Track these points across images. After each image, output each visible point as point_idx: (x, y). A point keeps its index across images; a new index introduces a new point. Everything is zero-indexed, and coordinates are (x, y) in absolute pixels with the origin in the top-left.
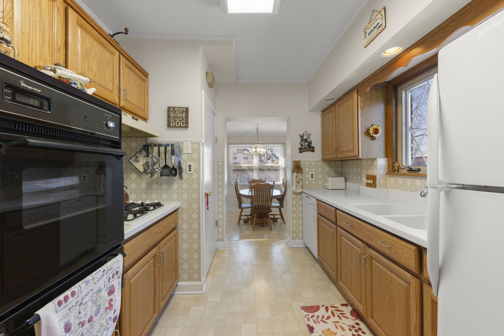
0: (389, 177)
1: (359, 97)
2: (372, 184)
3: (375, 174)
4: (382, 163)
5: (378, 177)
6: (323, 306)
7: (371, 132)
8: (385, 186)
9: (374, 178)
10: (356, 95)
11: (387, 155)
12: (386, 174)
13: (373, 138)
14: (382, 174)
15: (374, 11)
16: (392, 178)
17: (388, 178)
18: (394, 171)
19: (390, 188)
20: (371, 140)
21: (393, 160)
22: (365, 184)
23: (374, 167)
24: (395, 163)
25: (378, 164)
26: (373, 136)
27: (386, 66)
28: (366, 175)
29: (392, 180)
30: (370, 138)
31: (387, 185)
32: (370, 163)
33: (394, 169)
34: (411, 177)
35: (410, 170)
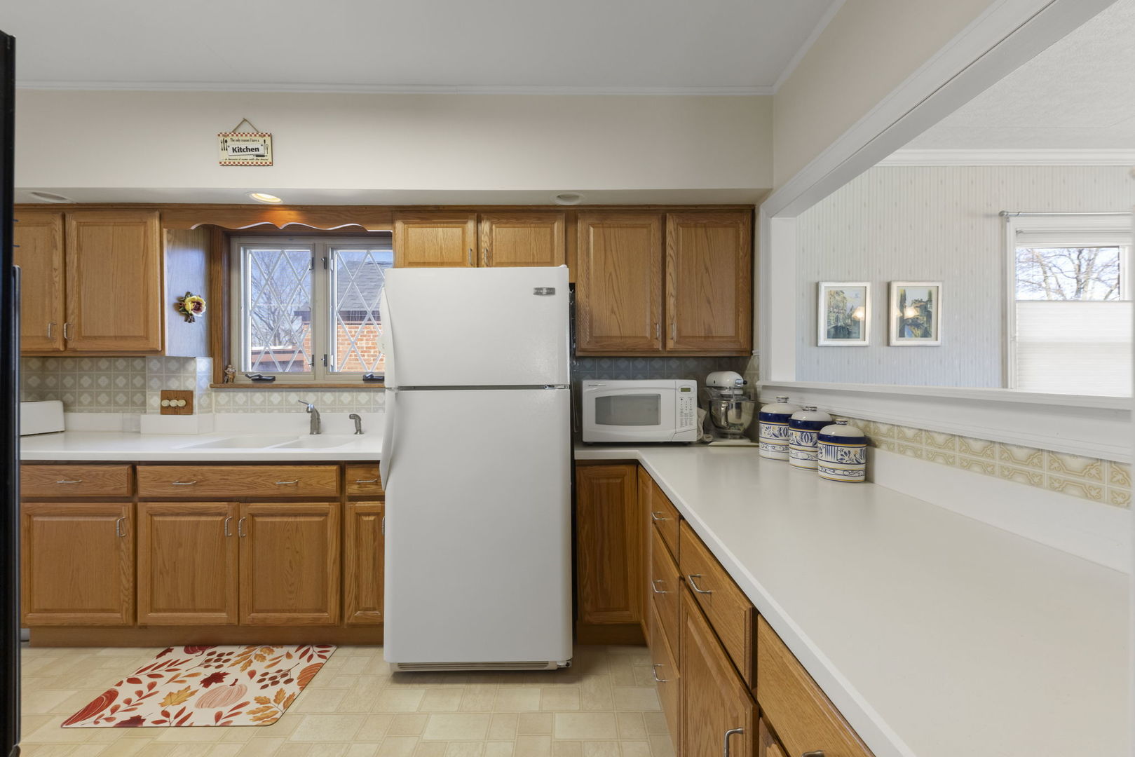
0: (215, 392)
1: (165, 231)
2: (183, 407)
3: (190, 388)
4: (203, 365)
5: (196, 394)
6: (120, 684)
7: (190, 306)
8: (208, 409)
9: (188, 396)
10: (157, 223)
11: (211, 352)
12: (211, 387)
13: (189, 318)
14: (205, 387)
15: (245, 120)
16: (223, 395)
17: (213, 394)
18: (227, 382)
19: (218, 411)
20: (186, 321)
21: (223, 361)
22: (159, 411)
23: (187, 375)
24: (227, 367)
25: (198, 370)
26: (191, 315)
27: (243, 207)
28: (162, 391)
29: (223, 397)
30: (183, 318)
31: (211, 408)
32: (173, 366)
33: (226, 378)
34: (264, 390)
35: (259, 379)
